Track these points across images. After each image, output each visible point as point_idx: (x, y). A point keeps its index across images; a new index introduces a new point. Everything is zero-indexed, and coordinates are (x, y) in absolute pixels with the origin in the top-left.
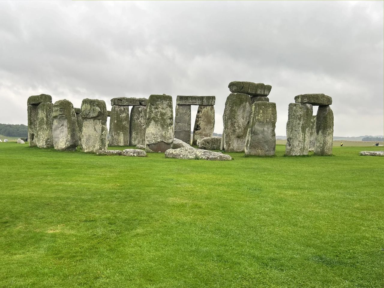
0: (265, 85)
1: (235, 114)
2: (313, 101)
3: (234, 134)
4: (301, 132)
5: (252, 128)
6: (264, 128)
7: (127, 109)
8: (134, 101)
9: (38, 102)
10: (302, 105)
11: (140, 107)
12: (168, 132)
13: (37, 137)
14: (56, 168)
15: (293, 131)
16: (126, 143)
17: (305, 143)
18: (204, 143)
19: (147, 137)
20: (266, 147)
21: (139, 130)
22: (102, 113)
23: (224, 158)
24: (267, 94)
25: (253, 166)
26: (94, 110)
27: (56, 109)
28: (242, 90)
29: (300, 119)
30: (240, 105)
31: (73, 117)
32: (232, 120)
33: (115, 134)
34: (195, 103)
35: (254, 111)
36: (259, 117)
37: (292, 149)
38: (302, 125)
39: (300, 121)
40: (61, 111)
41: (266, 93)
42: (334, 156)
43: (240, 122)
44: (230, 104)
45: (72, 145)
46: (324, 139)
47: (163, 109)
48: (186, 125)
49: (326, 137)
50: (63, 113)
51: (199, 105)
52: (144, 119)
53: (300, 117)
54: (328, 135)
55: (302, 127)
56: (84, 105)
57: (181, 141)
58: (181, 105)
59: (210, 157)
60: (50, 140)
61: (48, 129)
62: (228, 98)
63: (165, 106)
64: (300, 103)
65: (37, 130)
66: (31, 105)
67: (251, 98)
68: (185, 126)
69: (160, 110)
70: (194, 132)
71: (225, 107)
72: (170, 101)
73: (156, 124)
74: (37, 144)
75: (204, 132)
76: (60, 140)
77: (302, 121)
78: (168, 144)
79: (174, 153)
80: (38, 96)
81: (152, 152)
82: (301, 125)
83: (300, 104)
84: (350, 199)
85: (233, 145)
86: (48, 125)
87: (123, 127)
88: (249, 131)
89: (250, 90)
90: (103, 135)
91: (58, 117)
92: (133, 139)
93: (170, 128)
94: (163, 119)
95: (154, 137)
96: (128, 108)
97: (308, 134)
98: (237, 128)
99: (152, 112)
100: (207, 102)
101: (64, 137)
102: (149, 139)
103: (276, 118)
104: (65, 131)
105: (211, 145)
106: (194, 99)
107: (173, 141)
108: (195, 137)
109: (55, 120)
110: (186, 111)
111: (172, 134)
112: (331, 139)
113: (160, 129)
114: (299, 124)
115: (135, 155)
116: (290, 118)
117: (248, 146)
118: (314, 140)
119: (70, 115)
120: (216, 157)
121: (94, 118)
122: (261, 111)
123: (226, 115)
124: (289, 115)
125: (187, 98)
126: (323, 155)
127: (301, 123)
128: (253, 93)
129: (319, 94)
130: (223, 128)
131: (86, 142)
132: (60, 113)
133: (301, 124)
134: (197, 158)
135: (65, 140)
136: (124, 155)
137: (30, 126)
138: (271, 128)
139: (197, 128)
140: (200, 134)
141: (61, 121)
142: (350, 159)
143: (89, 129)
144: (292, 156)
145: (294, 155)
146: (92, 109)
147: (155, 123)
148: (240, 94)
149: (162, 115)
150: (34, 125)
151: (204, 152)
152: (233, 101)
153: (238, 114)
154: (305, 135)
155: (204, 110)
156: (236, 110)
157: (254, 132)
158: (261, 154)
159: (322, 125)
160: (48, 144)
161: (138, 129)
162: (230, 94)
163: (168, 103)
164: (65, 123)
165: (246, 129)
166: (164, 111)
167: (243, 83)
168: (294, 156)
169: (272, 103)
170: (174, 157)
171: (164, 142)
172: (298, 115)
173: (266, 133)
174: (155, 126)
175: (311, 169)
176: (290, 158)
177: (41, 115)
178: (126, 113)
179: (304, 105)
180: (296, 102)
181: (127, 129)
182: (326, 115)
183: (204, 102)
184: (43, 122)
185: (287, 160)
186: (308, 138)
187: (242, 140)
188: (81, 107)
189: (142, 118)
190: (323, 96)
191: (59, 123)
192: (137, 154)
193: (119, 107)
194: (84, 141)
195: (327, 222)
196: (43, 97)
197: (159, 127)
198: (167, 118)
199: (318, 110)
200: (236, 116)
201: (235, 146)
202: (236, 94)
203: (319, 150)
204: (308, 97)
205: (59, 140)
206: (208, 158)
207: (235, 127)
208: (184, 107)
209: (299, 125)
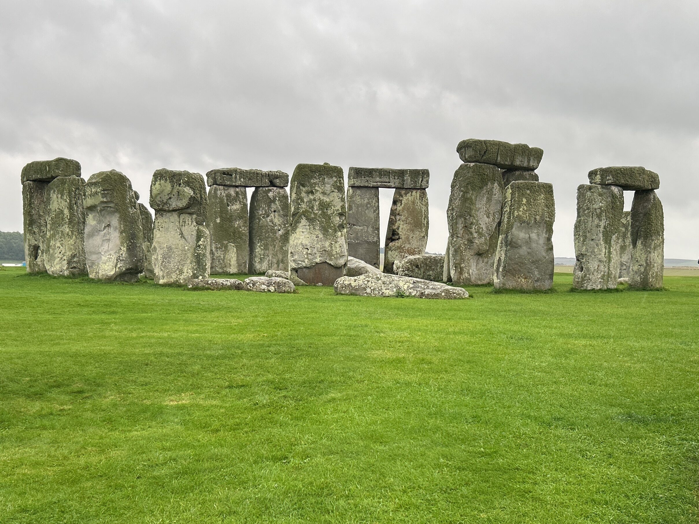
0: (530, 147)
1: (472, 207)
2: (623, 182)
3: (472, 247)
4: (602, 243)
5: (507, 234)
6: (531, 235)
7: (242, 193)
8: (257, 177)
9: (49, 176)
10: (602, 188)
11: (270, 190)
12: (336, 242)
13: (48, 251)
14: (114, 313)
15: (588, 239)
16: (242, 268)
17: (612, 264)
18: (410, 266)
19: (291, 253)
20: (536, 273)
21: (270, 239)
22: (196, 200)
23: (454, 293)
24: (535, 167)
25: (513, 308)
26: (181, 192)
27: (93, 190)
28: (484, 158)
29: (599, 217)
30: (481, 188)
31: (132, 208)
32: (465, 219)
33: (217, 248)
34: (389, 184)
35: (511, 200)
36: (520, 211)
37: (585, 276)
38: (605, 228)
39: (601, 220)
40: (104, 195)
41: (531, 164)
42: (666, 290)
43: (482, 224)
44: (460, 187)
45: (131, 269)
46: (647, 257)
47: (325, 194)
48: (370, 229)
49: (650, 253)
50: (109, 200)
51: (396, 188)
52: (279, 215)
53: (601, 213)
54: (655, 248)
55: (603, 232)
56: (158, 183)
57: (363, 262)
58: (359, 187)
59: (426, 293)
60: (78, 259)
61: (72, 234)
62: (457, 174)
63: (328, 188)
64: (599, 184)
65: (48, 237)
66: (31, 182)
67: (504, 174)
68: (367, 231)
69: (318, 195)
70: (387, 245)
71: (452, 192)
72: (340, 178)
73: (311, 227)
74: (48, 267)
75: (407, 246)
76: (103, 257)
77: (603, 221)
78: (338, 268)
79: (353, 284)
80: (48, 163)
81: (303, 285)
82: (602, 229)
83: (599, 187)
84: (685, 350)
85: (469, 270)
86: (73, 226)
87: (234, 233)
88: (502, 241)
89: (501, 157)
90: (199, 246)
91: (99, 208)
92: (257, 260)
93: (340, 233)
94: (324, 214)
95: (307, 253)
96: (245, 191)
97: (615, 248)
98: (476, 235)
99: (302, 201)
100: (411, 181)
101: (112, 252)
102: (296, 257)
103: (554, 215)
104: (115, 237)
105: (424, 272)
106: (385, 175)
107: (347, 261)
108: (389, 256)
109: (90, 215)
110: (368, 200)
111: (345, 247)
112: (660, 257)
113: (320, 236)
114: (598, 226)
115: (272, 289)
116: (580, 214)
117: (501, 270)
118: (629, 261)
119: (124, 204)
120: (439, 291)
121: (180, 211)
122: (524, 200)
123: (453, 209)
124: (578, 209)
125: (370, 172)
126: (645, 290)
127: (602, 224)
128: (506, 163)
129: (634, 168)
130: (448, 235)
131: (163, 262)
132: (102, 199)
133: (602, 227)
134: (400, 295)
135: (114, 257)
136: (248, 290)
137: (30, 228)
138: (544, 234)
139: (392, 236)
140: (400, 249)
141: (106, 218)
142: (694, 296)
143: (169, 233)
144: (586, 291)
145: (589, 288)
146: (175, 191)
147: (308, 224)
148: (482, 166)
149: (324, 206)
150: (39, 227)
151: (414, 282)
152: (467, 179)
153: (477, 206)
154: (610, 248)
155: (407, 199)
156: (473, 197)
157: (511, 242)
158: (525, 287)
159: (643, 230)
160: (75, 267)
161: (268, 237)
162: (461, 166)
163: (336, 182)
164: (115, 220)
165: (493, 238)
166: (326, 199)
167: (485, 142)
168: (589, 290)
169: (545, 183)
170: (354, 292)
171: (328, 263)
172: (596, 209)
173: (534, 245)
174: (308, 231)
175: (621, 311)
176: (583, 294)
177: (55, 203)
178: (240, 202)
179: (607, 189)
180: (591, 183)
181: (244, 237)
182: (650, 209)
183: (405, 182)
184: (63, 219)
185: (577, 298)
186: (617, 255)
187: (486, 260)
188: (151, 186)
189: (276, 213)
190: (642, 171)
191: (100, 222)
192: (276, 287)
193: (224, 189)
194: (157, 259)
195: (644, 379)
196: (62, 165)
197: (318, 232)
198: (334, 213)
199: (634, 200)
200: (473, 212)
201: (472, 273)
202: (472, 164)
203: (639, 279)
204: (614, 173)
205: (101, 257)
206: (422, 295)
207: (471, 233)
208: (364, 190)
209: (598, 229)
